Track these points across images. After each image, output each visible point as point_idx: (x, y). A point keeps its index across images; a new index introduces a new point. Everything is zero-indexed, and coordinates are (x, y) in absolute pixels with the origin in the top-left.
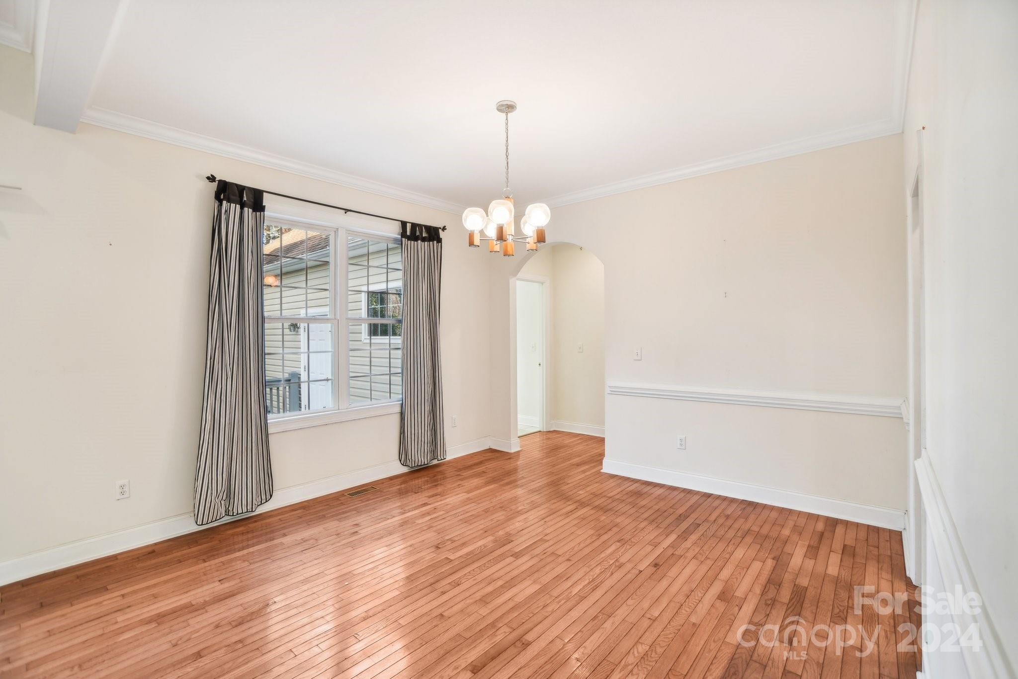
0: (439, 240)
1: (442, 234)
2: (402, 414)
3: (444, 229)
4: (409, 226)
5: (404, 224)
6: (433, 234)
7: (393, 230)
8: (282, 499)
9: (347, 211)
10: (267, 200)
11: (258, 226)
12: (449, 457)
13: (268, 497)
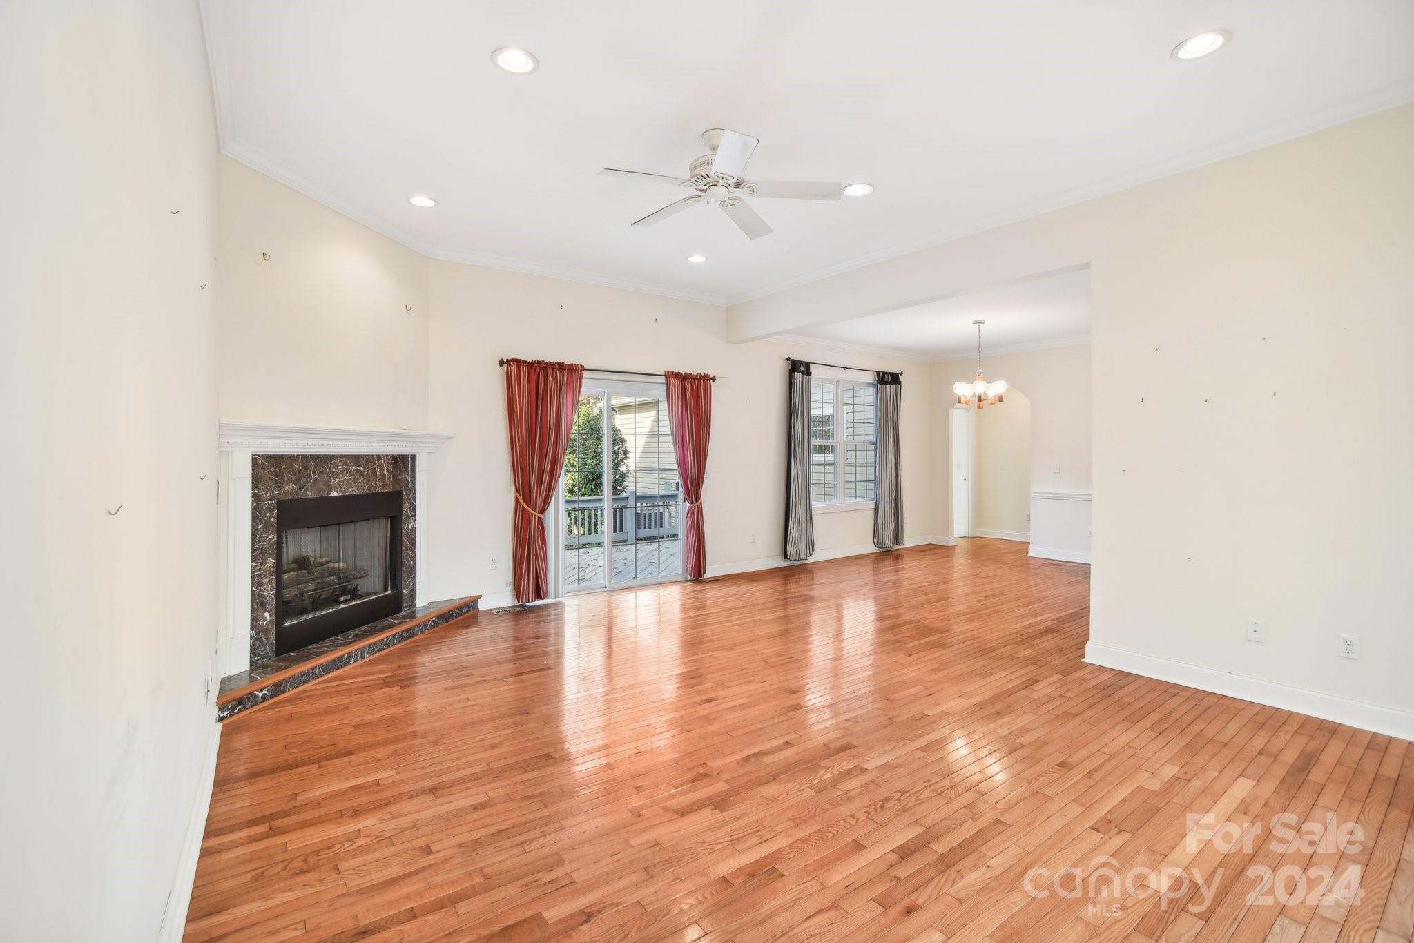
0: (900, 383)
1: (901, 378)
2: (876, 510)
3: (902, 373)
4: (881, 373)
5: (878, 373)
6: (894, 379)
7: (871, 378)
8: (818, 556)
9: (846, 368)
10: (813, 368)
11: (809, 382)
12: (906, 545)
13: (811, 552)
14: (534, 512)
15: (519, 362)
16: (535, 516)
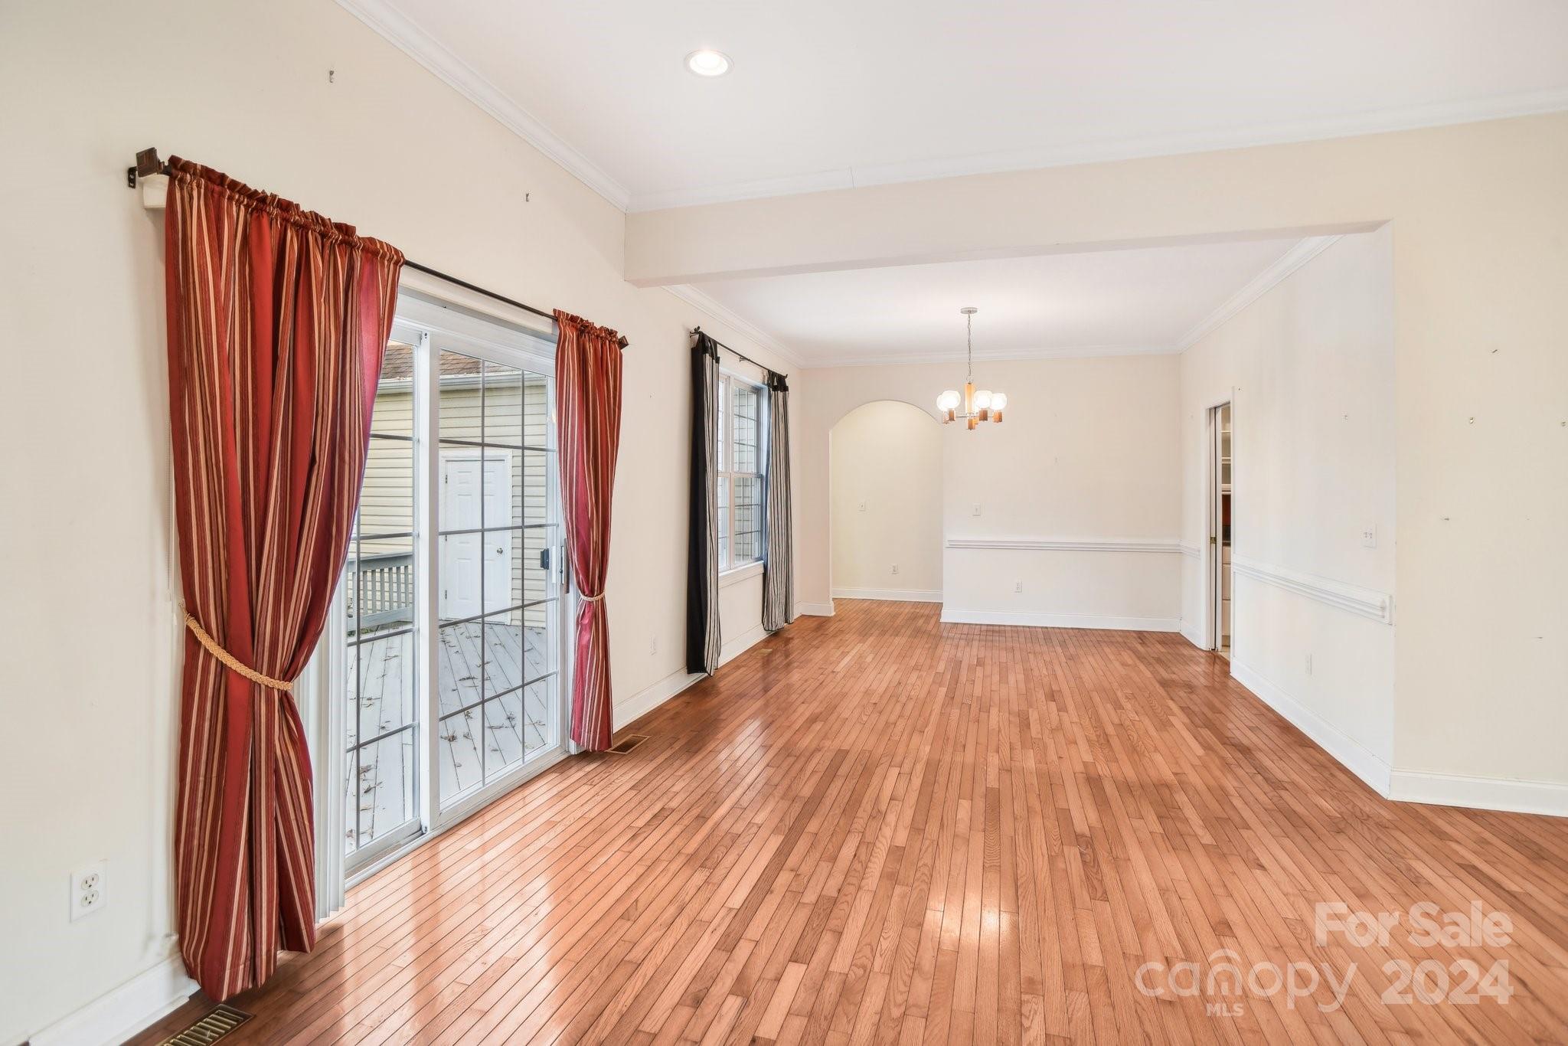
0: (787, 392)
2: (765, 575)
3: (788, 377)
4: (771, 373)
5: (768, 372)
6: (782, 384)
7: (763, 378)
9: (743, 358)
10: (719, 352)
14: (262, 679)
15: (216, 182)
16: (269, 690)
